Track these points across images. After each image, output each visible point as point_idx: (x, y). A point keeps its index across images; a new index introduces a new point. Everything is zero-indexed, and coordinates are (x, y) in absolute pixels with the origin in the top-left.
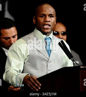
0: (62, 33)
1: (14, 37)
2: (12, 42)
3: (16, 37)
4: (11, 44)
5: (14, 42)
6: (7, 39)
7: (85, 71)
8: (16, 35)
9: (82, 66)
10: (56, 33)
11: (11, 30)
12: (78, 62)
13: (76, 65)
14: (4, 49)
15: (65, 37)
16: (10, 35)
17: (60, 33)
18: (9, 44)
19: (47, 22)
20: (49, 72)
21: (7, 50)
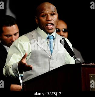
0: (64, 30)
1: (15, 35)
2: (14, 39)
3: (18, 35)
4: (13, 42)
5: (16, 39)
6: (8, 36)
7: (86, 68)
8: (17, 33)
9: (83, 63)
10: (57, 30)
11: (13, 28)
12: (79, 59)
13: (77, 62)
14: (6, 47)
15: (66, 34)
16: (12, 33)
17: (61, 30)
18: (11, 42)
19: (50, 21)
20: (51, 70)
21: (8, 47)
